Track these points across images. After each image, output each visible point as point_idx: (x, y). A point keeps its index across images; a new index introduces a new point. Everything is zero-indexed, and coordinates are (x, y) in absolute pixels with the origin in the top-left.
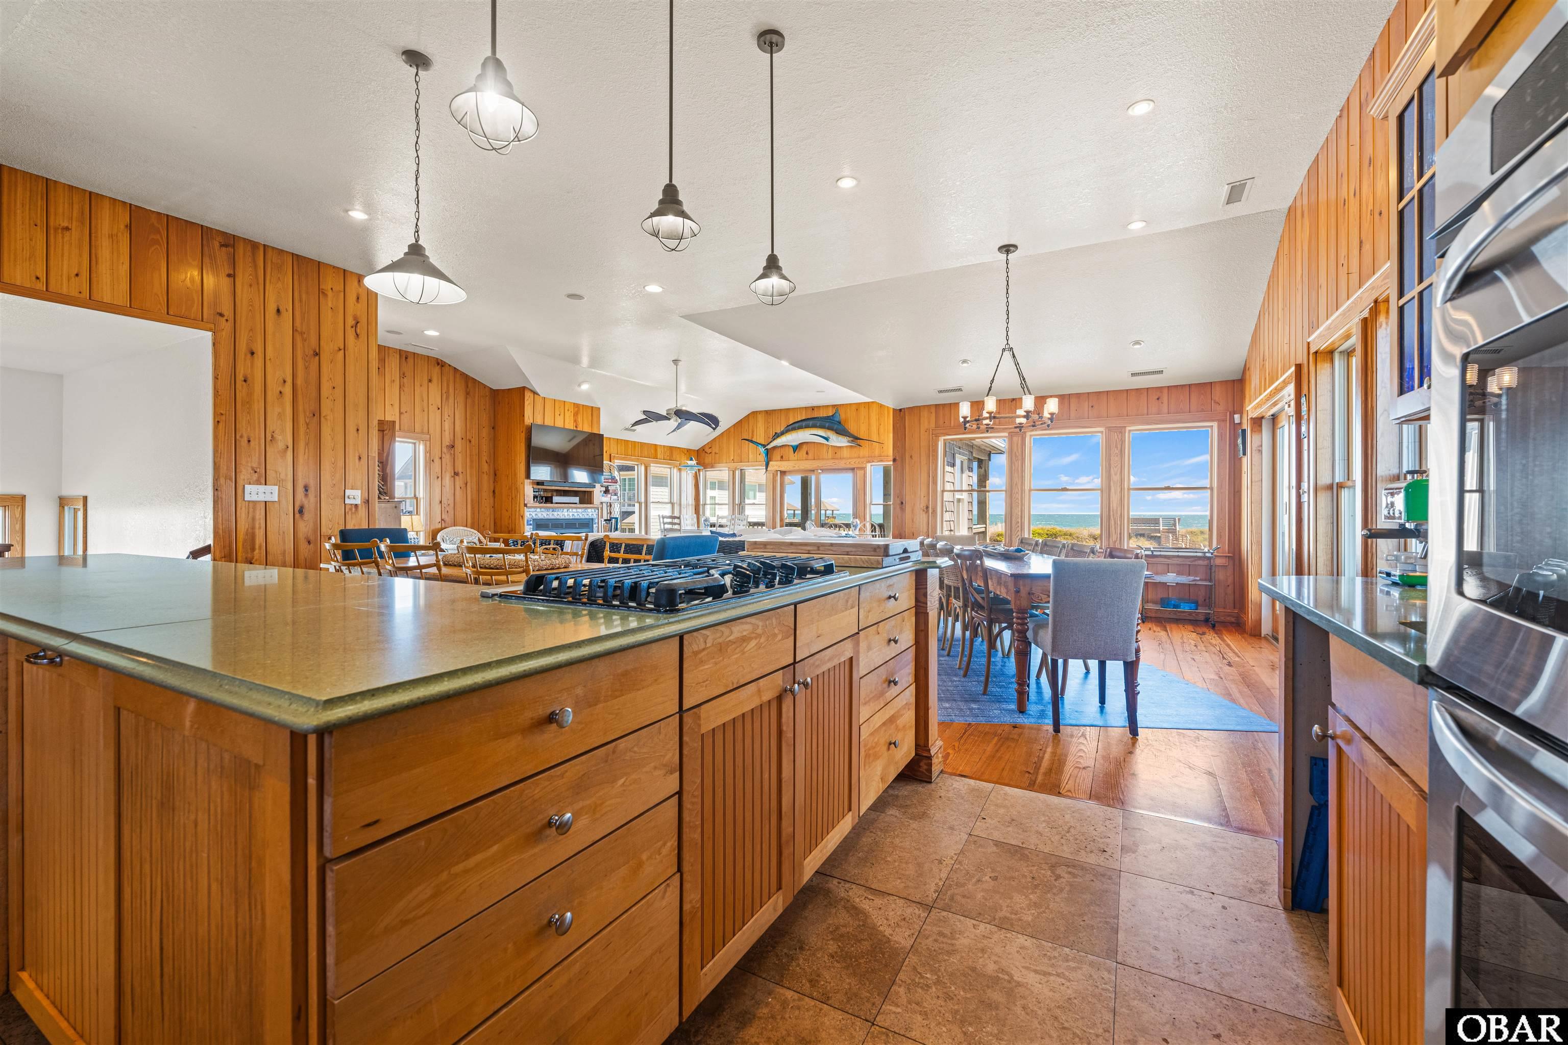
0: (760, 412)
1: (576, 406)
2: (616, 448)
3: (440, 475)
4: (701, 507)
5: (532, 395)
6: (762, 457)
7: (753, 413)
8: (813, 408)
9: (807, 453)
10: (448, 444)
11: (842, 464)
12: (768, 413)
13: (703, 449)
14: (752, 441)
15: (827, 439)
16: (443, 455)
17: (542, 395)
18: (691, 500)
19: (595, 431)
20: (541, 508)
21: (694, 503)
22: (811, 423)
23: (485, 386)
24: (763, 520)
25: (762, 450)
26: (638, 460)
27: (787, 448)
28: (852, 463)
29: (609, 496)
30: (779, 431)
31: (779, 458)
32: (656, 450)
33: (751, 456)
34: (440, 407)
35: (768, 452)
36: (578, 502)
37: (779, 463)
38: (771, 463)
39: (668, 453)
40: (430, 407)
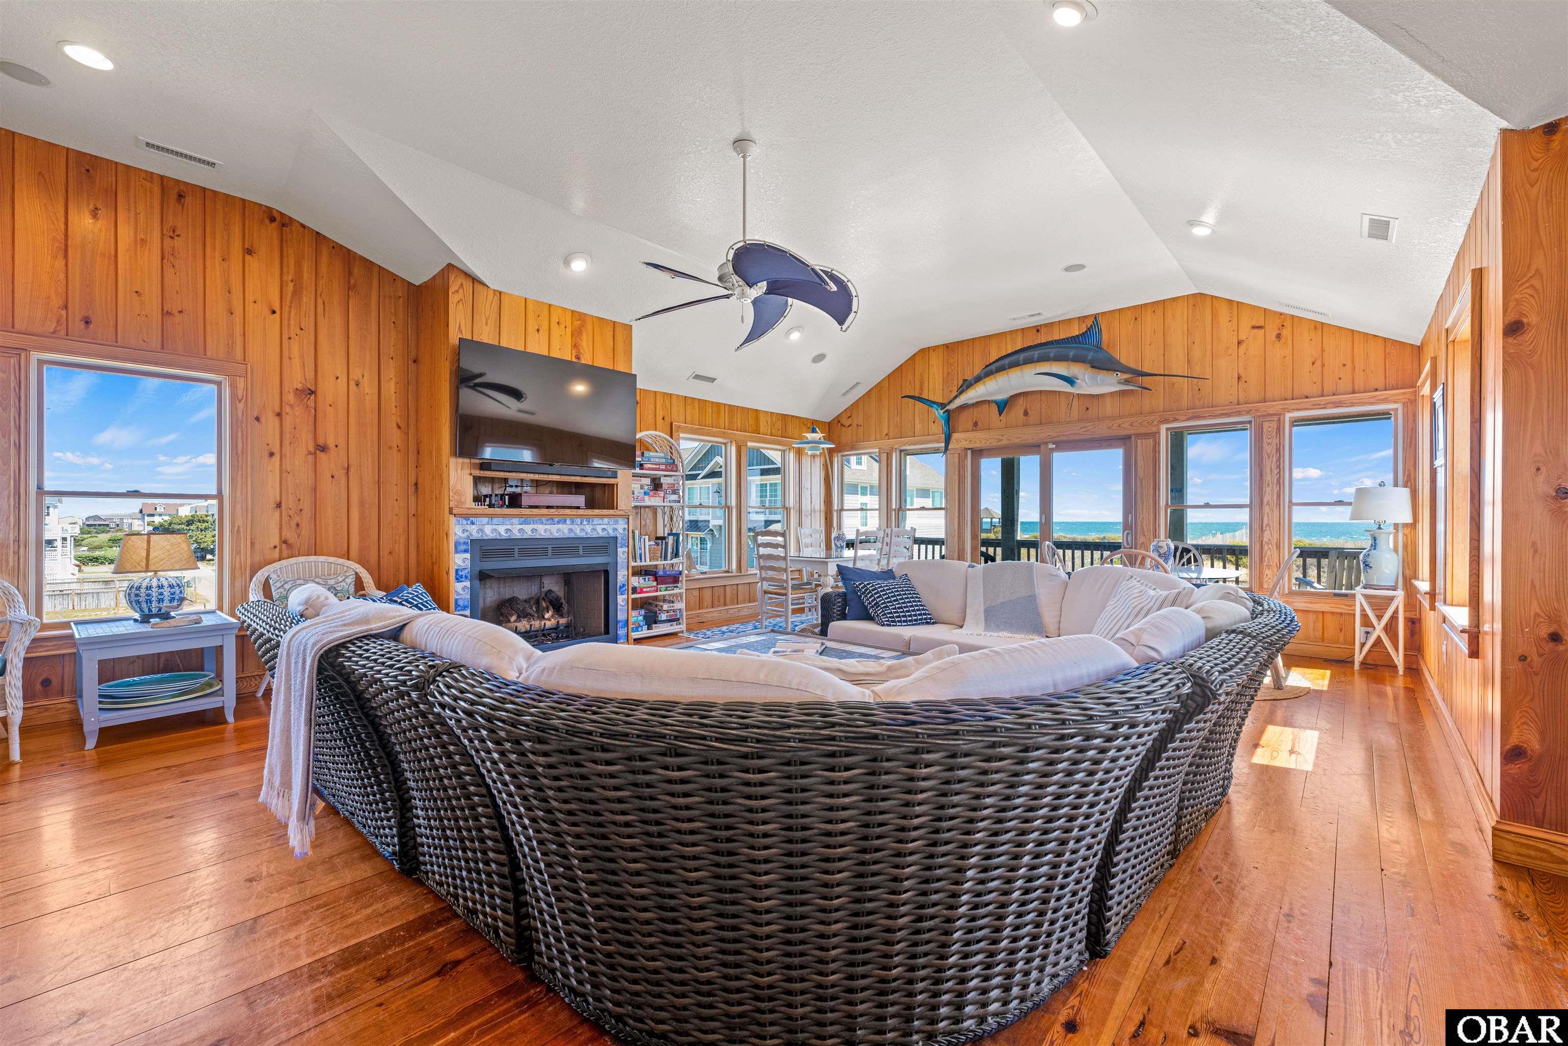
0: (935, 348)
1: (579, 317)
2: (682, 411)
3: (276, 450)
4: (835, 514)
5: (468, 285)
6: (939, 428)
7: (922, 351)
8: (1037, 329)
9: (1026, 413)
10: (299, 386)
11: (1102, 430)
12: (949, 348)
13: (837, 420)
14: (919, 399)
15: (1070, 381)
16: (287, 409)
17: (493, 286)
18: (818, 503)
19: (621, 368)
20: (491, 516)
21: (823, 508)
22: (1036, 353)
23: (395, 278)
24: (942, 535)
25: (939, 413)
26: (723, 435)
27: (986, 406)
28: (1126, 425)
29: (662, 494)
30: (969, 377)
31: (970, 425)
32: (757, 419)
33: (918, 426)
34: (277, 308)
35: (950, 417)
36: (583, 504)
37: (970, 435)
38: (955, 436)
39: (779, 425)
40: (250, 307)
